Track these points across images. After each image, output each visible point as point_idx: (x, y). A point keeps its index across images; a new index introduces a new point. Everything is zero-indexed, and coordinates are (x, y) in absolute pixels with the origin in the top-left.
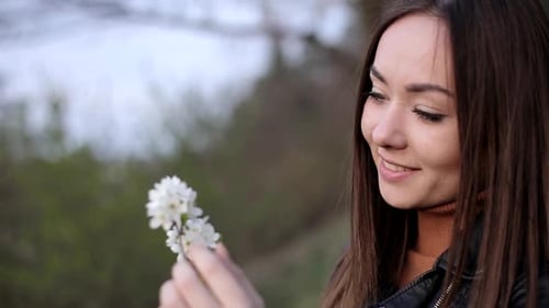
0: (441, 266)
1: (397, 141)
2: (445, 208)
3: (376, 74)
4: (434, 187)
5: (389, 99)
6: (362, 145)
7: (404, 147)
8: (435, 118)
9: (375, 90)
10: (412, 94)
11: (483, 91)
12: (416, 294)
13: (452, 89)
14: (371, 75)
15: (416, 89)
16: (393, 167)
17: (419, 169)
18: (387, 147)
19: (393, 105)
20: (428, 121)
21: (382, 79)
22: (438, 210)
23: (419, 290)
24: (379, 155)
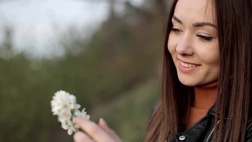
0: (211, 113)
1: (189, 51)
2: (212, 85)
3: (176, 19)
4: (207, 74)
5: (182, 31)
6: (168, 55)
7: (192, 55)
8: (208, 39)
9: (175, 27)
10: (196, 28)
11: (231, 25)
12: (199, 128)
13: (215, 24)
14: (173, 20)
15: (199, 25)
16: (186, 65)
17: (200, 65)
18: (184, 55)
19: (186, 34)
20: (205, 41)
21: (179, 21)
22: (208, 86)
23: (200, 126)
24: (178, 59)
